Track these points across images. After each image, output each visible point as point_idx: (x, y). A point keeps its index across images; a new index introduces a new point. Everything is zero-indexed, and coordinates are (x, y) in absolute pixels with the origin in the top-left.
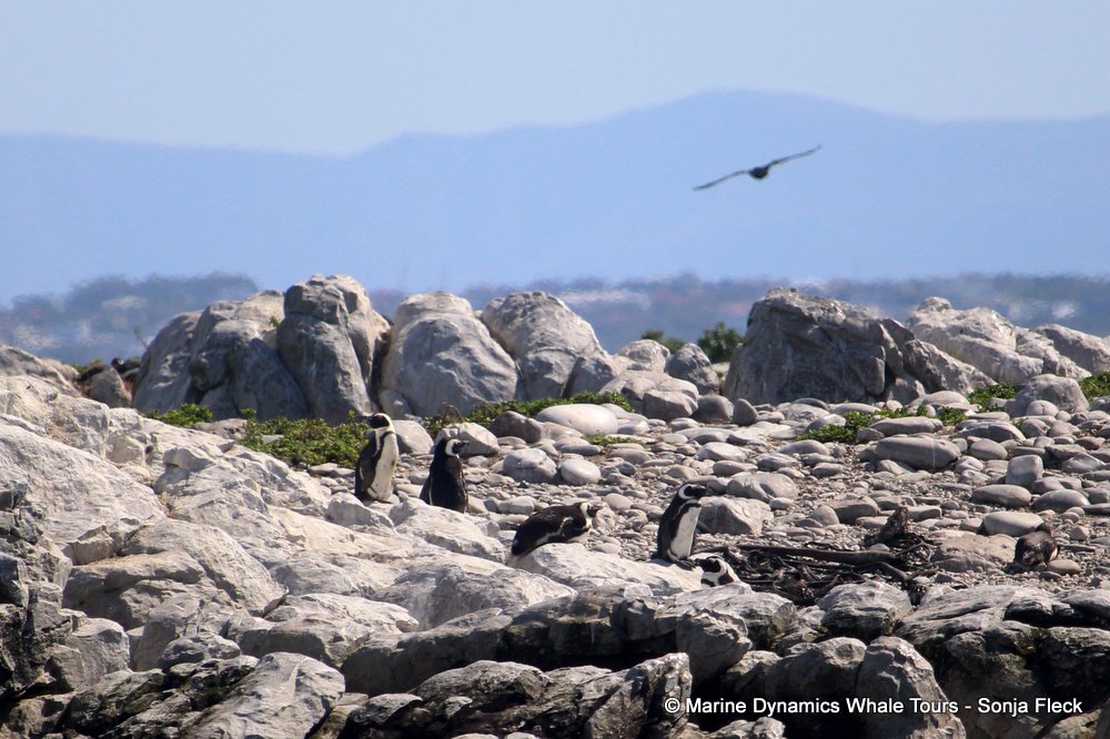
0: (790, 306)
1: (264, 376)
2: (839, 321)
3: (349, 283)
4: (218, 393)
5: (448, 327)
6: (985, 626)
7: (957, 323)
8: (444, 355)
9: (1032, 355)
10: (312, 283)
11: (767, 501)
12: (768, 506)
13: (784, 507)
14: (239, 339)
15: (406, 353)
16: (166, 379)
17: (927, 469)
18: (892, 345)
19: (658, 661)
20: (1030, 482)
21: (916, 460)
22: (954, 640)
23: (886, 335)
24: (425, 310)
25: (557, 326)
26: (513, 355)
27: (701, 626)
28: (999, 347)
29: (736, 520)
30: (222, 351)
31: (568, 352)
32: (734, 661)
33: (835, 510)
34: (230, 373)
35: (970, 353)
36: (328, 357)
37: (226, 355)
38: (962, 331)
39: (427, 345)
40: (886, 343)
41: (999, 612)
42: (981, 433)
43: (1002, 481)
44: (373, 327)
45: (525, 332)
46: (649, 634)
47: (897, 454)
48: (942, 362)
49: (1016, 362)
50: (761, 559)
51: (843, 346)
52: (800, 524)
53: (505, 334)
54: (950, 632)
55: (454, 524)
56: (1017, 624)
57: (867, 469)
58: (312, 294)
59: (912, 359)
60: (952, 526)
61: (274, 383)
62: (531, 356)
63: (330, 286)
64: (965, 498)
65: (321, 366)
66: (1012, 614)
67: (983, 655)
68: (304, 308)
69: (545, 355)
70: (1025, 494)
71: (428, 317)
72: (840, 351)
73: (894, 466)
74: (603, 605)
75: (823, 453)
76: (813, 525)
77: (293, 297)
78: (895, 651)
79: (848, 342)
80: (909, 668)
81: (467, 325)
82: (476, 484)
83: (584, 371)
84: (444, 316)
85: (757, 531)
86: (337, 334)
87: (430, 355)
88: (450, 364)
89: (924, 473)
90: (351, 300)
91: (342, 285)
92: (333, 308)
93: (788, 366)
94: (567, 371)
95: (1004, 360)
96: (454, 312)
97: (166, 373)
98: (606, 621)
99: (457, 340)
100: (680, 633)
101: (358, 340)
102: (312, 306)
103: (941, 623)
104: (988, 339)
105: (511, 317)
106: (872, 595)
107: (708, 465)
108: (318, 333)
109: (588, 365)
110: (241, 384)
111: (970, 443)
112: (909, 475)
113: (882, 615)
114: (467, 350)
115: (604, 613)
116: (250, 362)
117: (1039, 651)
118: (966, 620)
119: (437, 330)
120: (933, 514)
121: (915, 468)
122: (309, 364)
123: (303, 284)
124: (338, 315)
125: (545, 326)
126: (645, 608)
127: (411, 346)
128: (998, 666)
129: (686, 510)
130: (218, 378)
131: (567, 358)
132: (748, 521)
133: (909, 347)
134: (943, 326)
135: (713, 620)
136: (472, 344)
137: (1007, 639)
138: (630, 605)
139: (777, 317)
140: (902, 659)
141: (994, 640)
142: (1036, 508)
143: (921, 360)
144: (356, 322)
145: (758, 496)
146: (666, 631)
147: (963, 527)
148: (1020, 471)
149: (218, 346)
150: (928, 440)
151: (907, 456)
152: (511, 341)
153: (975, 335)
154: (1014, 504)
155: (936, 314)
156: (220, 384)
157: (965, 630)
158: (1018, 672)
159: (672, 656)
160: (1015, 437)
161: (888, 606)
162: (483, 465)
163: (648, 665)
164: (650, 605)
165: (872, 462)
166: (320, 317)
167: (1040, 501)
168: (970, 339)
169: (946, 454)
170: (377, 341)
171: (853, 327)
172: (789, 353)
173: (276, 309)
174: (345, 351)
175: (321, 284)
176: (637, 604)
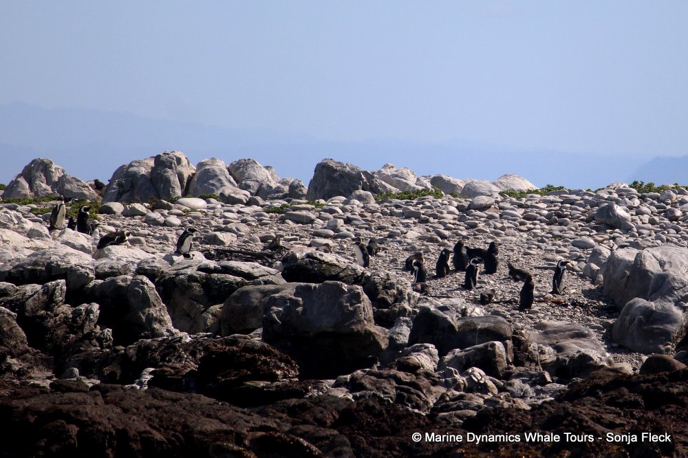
0: (329, 165)
1: (144, 188)
2: (346, 171)
3: (178, 154)
4: (128, 194)
5: (214, 171)
6: (189, 273)
7: (395, 173)
8: (211, 182)
9: (421, 185)
10: (165, 154)
11: (236, 234)
12: (236, 235)
13: (242, 236)
14: (136, 174)
15: (197, 181)
16: (114, 189)
17: (303, 223)
18: (365, 181)
19: (53, 282)
20: (335, 229)
21: (298, 220)
22: (178, 278)
23: (363, 177)
24: (207, 165)
25: (255, 172)
26: (237, 183)
27: (76, 270)
28: (409, 182)
29: (220, 240)
30: (130, 179)
31: (257, 181)
32: (88, 283)
33: (260, 238)
34: (133, 187)
35: (397, 184)
36: (167, 182)
37: (132, 181)
38: (396, 176)
39: (205, 178)
40: (363, 179)
41: (195, 268)
42: (325, 211)
43: (325, 228)
44: (187, 171)
45: (243, 173)
46: (58, 273)
47: (291, 218)
48: (385, 187)
49: (414, 188)
50: (221, 254)
51: (347, 180)
52: (245, 242)
53: (236, 174)
54: (177, 275)
55: (77, 238)
56: (200, 273)
57: (280, 223)
58: (164, 158)
59: (373, 186)
60: (300, 244)
61: (147, 191)
62: (243, 182)
63: (171, 155)
64: (311, 234)
65: (165, 184)
66: (200, 269)
67: (186, 283)
68: (161, 163)
69: (248, 182)
70: (332, 233)
71: (207, 167)
72: (346, 182)
73: (290, 222)
74: (43, 263)
75: (266, 217)
76: (249, 242)
77: (157, 159)
78: (141, 280)
79: (349, 179)
80: (146, 287)
81: (221, 170)
82: (133, 226)
83: (262, 188)
84: (213, 167)
85: (227, 244)
86: (172, 173)
87: (206, 182)
88: (213, 185)
89: (300, 225)
90: (179, 160)
91: (175, 154)
92: (171, 163)
93: (327, 187)
94: (256, 189)
95: (410, 187)
96: (217, 166)
97: (115, 186)
98: (44, 268)
99: (217, 176)
100: (68, 273)
101: (180, 176)
102: (163, 162)
103: (175, 272)
104: (406, 179)
105: (239, 168)
106: (153, 262)
107: (221, 221)
108: (165, 172)
109: (264, 186)
110: (136, 191)
111: (320, 214)
112: (295, 225)
113: (156, 269)
114: (220, 180)
115: (43, 265)
116: (139, 183)
117: (207, 282)
118: (183, 271)
119: (209, 172)
120: (296, 239)
121: (298, 223)
122: (161, 184)
123: (161, 154)
124: (173, 165)
125: (251, 171)
126: (57, 264)
127: (199, 179)
128: (191, 287)
129: (187, 236)
130: (128, 188)
131: (257, 183)
132: (224, 241)
133: (373, 181)
134: (389, 174)
135: (80, 268)
136: (222, 178)
137: (196, 277)
138: (52, 263)
139: (324, 169)
140: (143, 283)
141: (191, 278)
142: (334, 238)
143: (376, 187)
144: (179, 168)
145: (233, 232)
146: (64, 272)
147: (304, 244)
148: (331, 224)
149: (129, 177)
150: (304, 213)
151: (295, 218)
152: (237, 177)
153: (401, 178)
154: (327, 236)
155: (388, 170)
156: (129, 191)
157: (182, 274)
158: (198, 289)
159: (59, 281)
160: (338, 212)
161: (159, 266)
162: (139, 219)
163: (49, 284)
164: (59, 263)
165: (283, 221)
166: (166, 166)
167: (337, 236)
168: (398, 179)
169: (310, 218)
170: (189, 176)
171: (351, 174)
172: (328, 182)
173: (152, 163)
174: (175, 180)
175: (168, 154)
176: (55, 263)
